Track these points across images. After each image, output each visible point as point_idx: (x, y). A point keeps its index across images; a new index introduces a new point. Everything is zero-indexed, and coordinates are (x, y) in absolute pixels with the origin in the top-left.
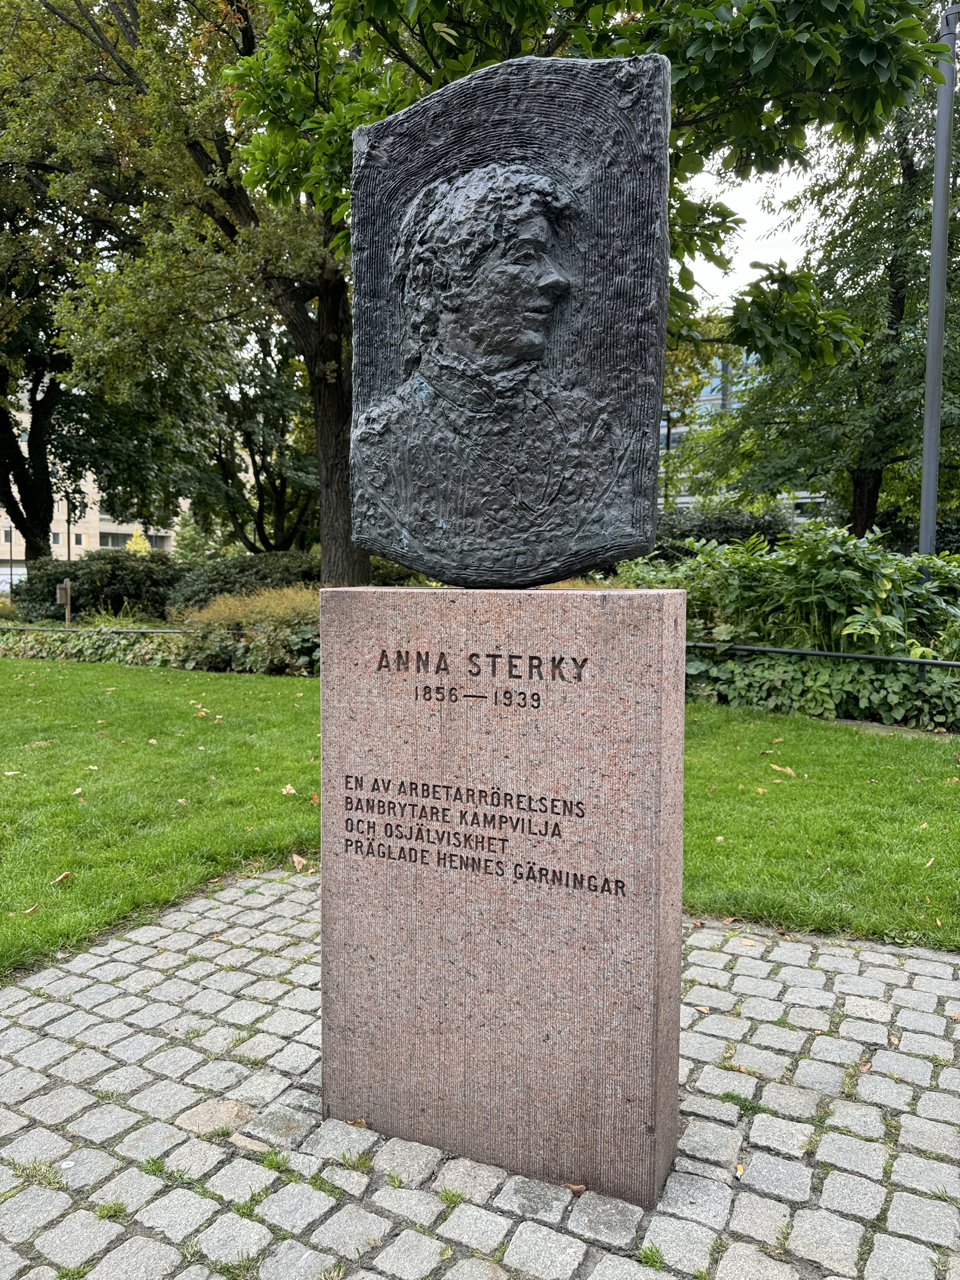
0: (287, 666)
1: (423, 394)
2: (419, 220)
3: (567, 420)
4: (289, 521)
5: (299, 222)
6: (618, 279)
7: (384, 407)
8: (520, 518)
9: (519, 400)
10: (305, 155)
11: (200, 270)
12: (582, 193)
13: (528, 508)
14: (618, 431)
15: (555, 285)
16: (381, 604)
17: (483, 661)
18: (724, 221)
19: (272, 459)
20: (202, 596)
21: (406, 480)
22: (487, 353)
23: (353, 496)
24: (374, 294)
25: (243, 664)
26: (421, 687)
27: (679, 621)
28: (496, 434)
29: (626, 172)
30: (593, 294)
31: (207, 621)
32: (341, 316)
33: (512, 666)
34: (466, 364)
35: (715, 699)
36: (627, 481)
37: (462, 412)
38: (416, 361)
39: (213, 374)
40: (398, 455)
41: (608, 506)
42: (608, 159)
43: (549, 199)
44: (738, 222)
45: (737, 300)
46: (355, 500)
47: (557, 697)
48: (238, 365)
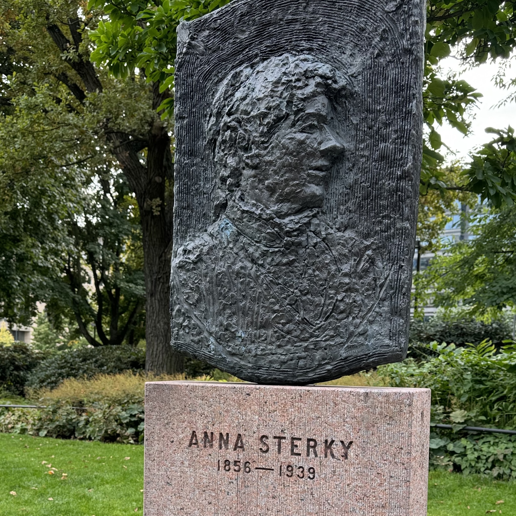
0: (118, 435)
1: (228, 232)
2: (228, 96)
3: (340, 254)
4: (122, 322)
5: (133, 89)
6: (382, 145)
7: (198, 242)
8: (302, 331)
9: (303, 239)
10: (139, 38)
11: (56, 125)
12: (355, 77)
13: (308, 323)
14: (380, 265)
15: (333, 149)
16: (192, 395)
17: (271, 441)
18: (465, 95)
19: (109, 273)
20: (53, 379)
21: (214, 299)
22: (279, 201)
23: (172, 310)
24: (192, 153)
25: (84, 433)
26: (222, 460)
27: (425, 413)
28: (284, 265)
29: (390, 62)
30: (362, 156)
31: (56, 399)
32: (165, 163)
33: (294, 446)
34: (262, 210)
35: (451, 468)
36: (386, 303)
37: (258, 247)
38: (223, 206)
39: (64, 206)
40: (208, 279)
41: (371, 323)
42: (376, 52)
43: (330, 82)
44: (476, 96)
45: (474, 157)
46: (174, 313)
47: (328, 471)
48: (84, 199)
